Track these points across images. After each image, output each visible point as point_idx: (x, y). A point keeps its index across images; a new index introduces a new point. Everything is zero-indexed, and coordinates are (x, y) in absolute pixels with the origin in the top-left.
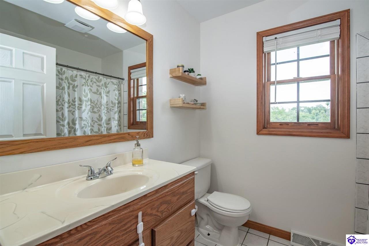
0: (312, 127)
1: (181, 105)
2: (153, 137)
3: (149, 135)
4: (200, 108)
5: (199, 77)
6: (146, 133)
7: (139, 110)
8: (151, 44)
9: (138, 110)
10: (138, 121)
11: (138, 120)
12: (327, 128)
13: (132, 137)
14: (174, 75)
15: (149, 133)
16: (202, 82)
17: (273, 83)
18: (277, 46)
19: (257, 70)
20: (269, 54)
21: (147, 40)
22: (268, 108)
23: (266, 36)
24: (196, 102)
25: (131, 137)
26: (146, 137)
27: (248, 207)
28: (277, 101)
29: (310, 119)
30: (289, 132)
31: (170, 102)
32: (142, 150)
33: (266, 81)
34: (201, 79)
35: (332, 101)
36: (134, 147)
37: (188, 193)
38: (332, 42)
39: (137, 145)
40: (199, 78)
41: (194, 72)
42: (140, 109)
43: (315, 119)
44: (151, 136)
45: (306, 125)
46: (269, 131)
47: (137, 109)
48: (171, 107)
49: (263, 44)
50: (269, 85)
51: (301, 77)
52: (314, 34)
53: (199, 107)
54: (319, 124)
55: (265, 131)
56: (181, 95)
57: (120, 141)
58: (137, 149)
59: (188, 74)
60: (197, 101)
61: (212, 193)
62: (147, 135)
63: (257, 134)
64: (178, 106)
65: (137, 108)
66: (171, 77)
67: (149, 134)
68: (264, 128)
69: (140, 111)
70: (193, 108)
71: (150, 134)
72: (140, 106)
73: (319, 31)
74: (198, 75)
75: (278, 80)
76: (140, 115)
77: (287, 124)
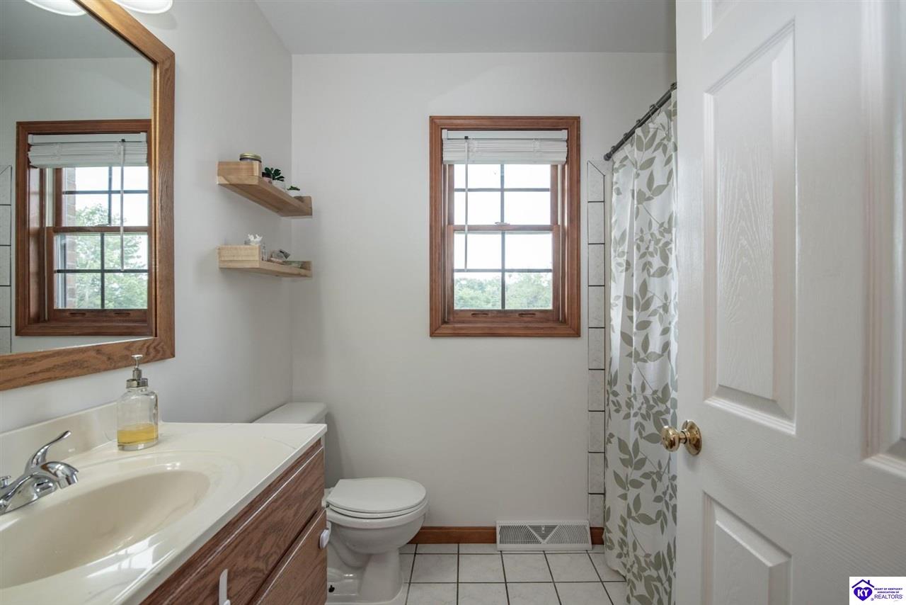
0: (526, 319)
1: (257, 265)
2: (173, 355)
3: (163, 350)
4: (299, 275)
5: (293, 194)
6: (153, 346)
7: (65, 271)
8: (169, 79)
9: (59, 271)
10: (60, 308)
11: (59, 305)
12: (547, 321)
13: (109, 359)
14: (234, 179)
15: (162, 343)
16: (300, 207)
17: (461, 229)
18: (468, 154)
19: (431, 197)
20: (451, 166)
21: (155, 63)
22: (450, 281)
23: (449, 130)
24: (284, 259)
25: (105, 358)
26: (154, 357)
27: (423, 498)
28: (468, 267)
29: (483, 303)
30: (490, 328)
31: (219, 253)
32: (156, 396)
33: (447, 223)
34: (300, 199)
35: (554, 271)
36: (126, 390)
37: (313, 493)
38: (554, 167)
39: (135, 383)
40: (295, 197)
41: (281, 178)
42: (67, 268)
43: (491, 304)
44: (168, 352)
45: (517, 315)
46: (454, 329)
47: (56, 268)
48: (221, 268)
49: (442, 144)
50: (452, 231)
51: (508, 223)
52: (530, 146)
53: (296, 271)
54: (536, 313)
55: (446, 328)
56: (251, 238)
57: (66, 374)
58: (136, 396)
59: (270, 182)
60: (287, 256)
61: (334, 486)
62: (157, 351)
63: (431, 336)
64: (247, 266)
65: (58, 265)
66: (222, 183)
67: (162, 348)
68: (444, 322)
69: (68, 275)
70: (278, 274)
71: (165, 347)
72: (67, 259)
73: (537, 143)
74: (292, 188)
75: (470, 223)
76: (68, 287)
77: (484, 313)
